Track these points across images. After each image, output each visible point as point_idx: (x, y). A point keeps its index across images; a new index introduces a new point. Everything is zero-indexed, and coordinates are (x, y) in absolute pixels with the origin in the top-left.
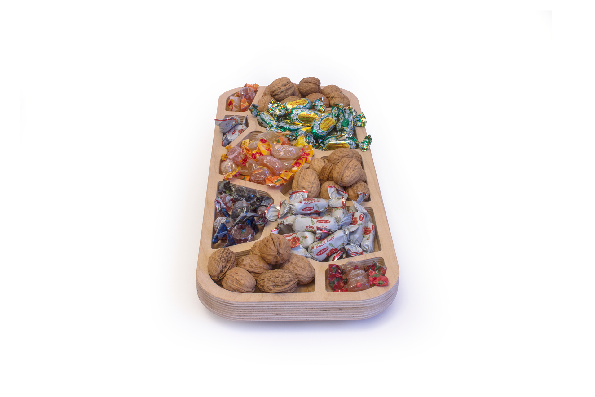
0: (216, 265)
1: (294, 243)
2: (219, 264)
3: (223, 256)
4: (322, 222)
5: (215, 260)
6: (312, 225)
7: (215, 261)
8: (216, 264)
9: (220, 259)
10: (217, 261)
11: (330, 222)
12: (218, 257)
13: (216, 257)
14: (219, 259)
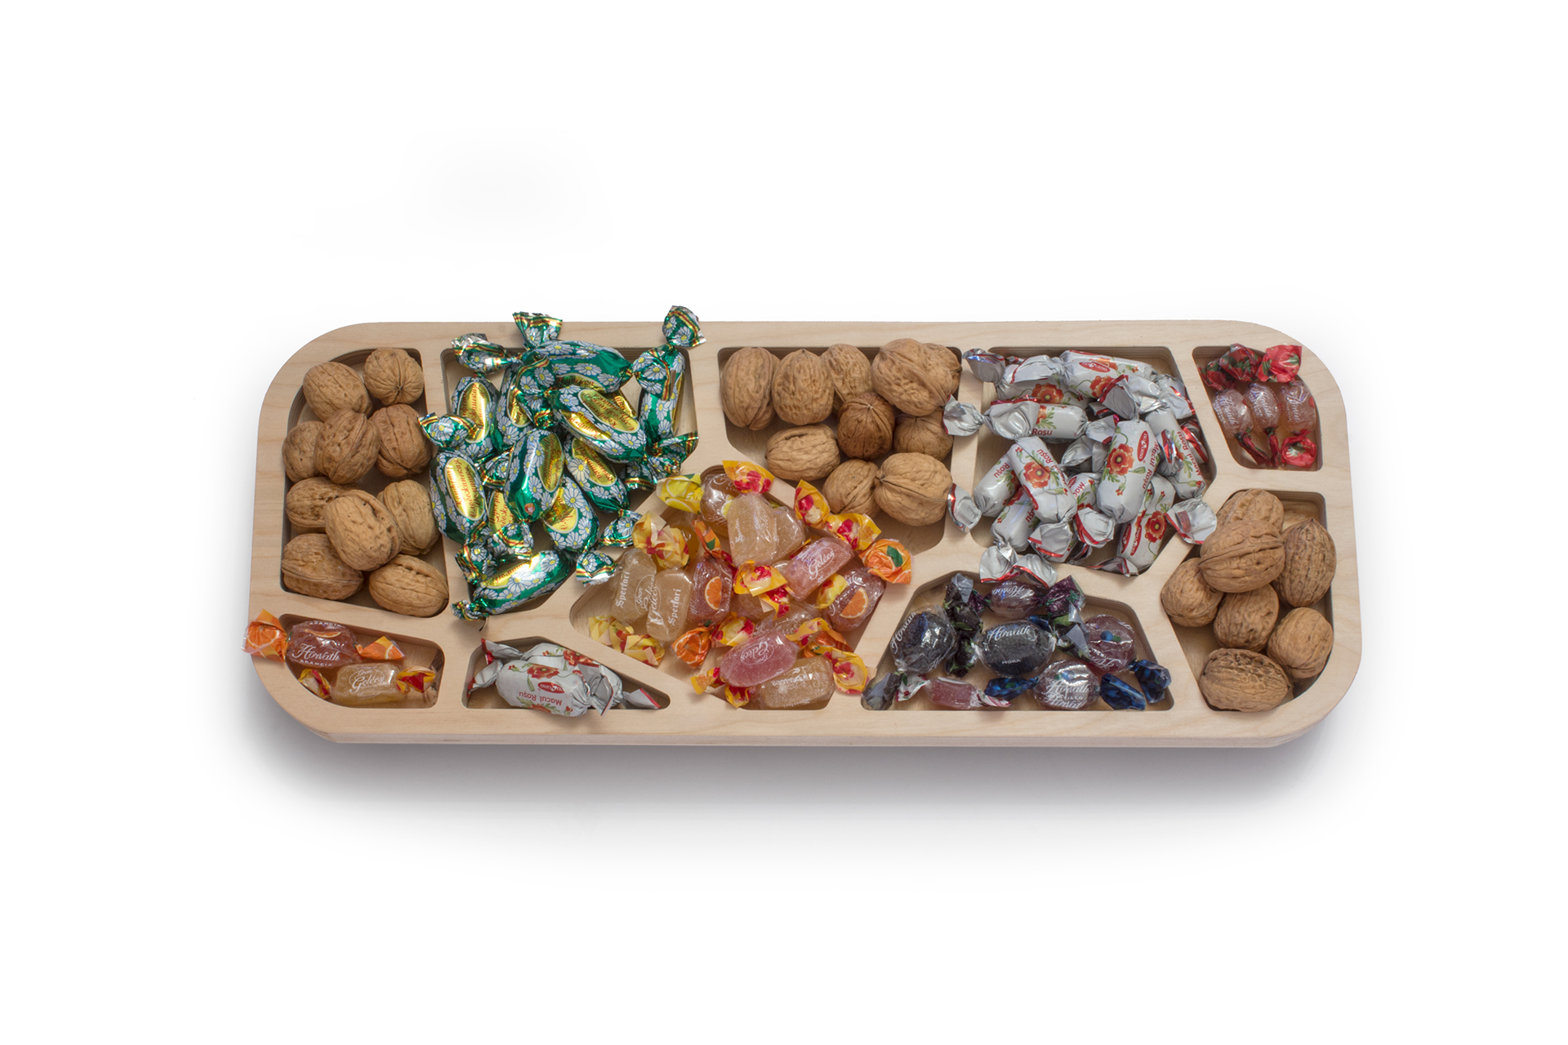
0: (1276, 686)
1: (1157, 527)
2: (1273, 678)
3: (1252, 671)
4: (1146, 450)
5: (1265, 686)
6: (1146, 474)
7: (1269, 687)
8: (1274, 685)
9: (1259, 676)
10: (1265, 683)
11: (1145, 432)
12: (1256, 681)
13: (1257, 684)
14: (1262, 679)
